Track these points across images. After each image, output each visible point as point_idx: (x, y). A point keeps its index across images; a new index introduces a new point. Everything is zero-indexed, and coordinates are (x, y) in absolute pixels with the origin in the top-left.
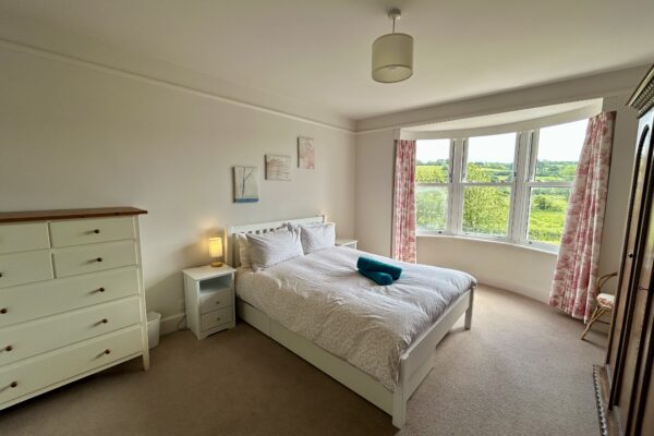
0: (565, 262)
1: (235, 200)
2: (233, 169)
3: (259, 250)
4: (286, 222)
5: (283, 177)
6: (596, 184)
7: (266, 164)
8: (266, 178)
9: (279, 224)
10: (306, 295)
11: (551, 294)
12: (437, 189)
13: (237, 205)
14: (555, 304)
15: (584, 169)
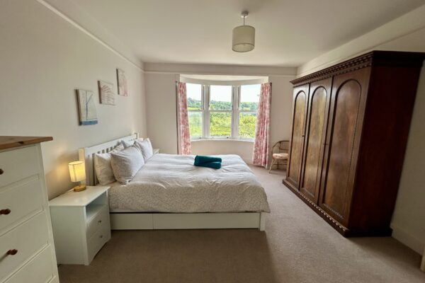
0: (257, 144)
1: (80, 123)
2: (77, 92)
3: (125, 165)
4: (120, 140)
5: (111, 102)
6: (267, 112)
7: (100, 89)
8: (101, 102)
9: (114, 143)
10: (191, 186)
11: (253, 158)
12: (196, 113)
13: (82, 127)
14: (254, 163)
15: (262, 105)
